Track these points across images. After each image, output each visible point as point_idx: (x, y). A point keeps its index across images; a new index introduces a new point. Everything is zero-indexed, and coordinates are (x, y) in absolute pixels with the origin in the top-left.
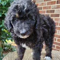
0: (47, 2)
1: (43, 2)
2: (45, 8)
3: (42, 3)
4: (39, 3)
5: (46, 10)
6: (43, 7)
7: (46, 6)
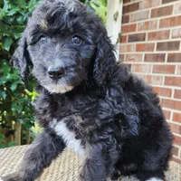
0: (159, 19)
1: (149, 20)
2: (153, 35)
3: (147, 23)
4: (137, 22)
5: (156, 42)
6: (147, 32)
7: (158, 29)
